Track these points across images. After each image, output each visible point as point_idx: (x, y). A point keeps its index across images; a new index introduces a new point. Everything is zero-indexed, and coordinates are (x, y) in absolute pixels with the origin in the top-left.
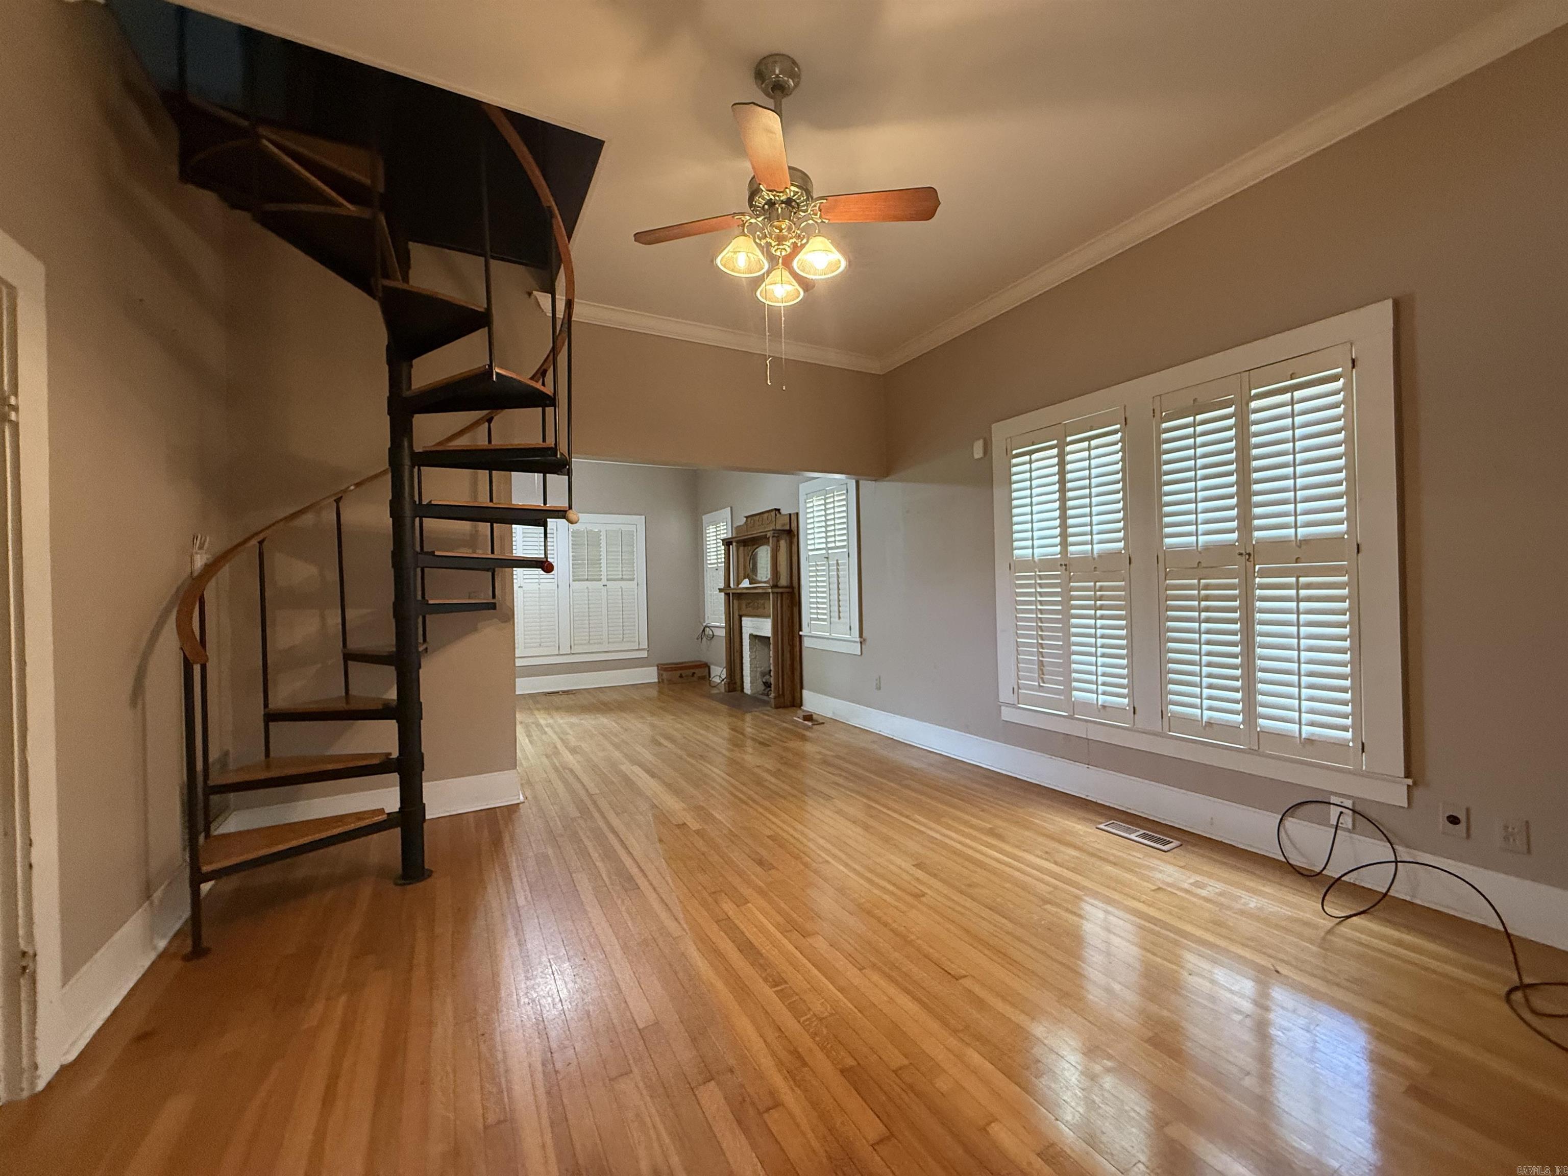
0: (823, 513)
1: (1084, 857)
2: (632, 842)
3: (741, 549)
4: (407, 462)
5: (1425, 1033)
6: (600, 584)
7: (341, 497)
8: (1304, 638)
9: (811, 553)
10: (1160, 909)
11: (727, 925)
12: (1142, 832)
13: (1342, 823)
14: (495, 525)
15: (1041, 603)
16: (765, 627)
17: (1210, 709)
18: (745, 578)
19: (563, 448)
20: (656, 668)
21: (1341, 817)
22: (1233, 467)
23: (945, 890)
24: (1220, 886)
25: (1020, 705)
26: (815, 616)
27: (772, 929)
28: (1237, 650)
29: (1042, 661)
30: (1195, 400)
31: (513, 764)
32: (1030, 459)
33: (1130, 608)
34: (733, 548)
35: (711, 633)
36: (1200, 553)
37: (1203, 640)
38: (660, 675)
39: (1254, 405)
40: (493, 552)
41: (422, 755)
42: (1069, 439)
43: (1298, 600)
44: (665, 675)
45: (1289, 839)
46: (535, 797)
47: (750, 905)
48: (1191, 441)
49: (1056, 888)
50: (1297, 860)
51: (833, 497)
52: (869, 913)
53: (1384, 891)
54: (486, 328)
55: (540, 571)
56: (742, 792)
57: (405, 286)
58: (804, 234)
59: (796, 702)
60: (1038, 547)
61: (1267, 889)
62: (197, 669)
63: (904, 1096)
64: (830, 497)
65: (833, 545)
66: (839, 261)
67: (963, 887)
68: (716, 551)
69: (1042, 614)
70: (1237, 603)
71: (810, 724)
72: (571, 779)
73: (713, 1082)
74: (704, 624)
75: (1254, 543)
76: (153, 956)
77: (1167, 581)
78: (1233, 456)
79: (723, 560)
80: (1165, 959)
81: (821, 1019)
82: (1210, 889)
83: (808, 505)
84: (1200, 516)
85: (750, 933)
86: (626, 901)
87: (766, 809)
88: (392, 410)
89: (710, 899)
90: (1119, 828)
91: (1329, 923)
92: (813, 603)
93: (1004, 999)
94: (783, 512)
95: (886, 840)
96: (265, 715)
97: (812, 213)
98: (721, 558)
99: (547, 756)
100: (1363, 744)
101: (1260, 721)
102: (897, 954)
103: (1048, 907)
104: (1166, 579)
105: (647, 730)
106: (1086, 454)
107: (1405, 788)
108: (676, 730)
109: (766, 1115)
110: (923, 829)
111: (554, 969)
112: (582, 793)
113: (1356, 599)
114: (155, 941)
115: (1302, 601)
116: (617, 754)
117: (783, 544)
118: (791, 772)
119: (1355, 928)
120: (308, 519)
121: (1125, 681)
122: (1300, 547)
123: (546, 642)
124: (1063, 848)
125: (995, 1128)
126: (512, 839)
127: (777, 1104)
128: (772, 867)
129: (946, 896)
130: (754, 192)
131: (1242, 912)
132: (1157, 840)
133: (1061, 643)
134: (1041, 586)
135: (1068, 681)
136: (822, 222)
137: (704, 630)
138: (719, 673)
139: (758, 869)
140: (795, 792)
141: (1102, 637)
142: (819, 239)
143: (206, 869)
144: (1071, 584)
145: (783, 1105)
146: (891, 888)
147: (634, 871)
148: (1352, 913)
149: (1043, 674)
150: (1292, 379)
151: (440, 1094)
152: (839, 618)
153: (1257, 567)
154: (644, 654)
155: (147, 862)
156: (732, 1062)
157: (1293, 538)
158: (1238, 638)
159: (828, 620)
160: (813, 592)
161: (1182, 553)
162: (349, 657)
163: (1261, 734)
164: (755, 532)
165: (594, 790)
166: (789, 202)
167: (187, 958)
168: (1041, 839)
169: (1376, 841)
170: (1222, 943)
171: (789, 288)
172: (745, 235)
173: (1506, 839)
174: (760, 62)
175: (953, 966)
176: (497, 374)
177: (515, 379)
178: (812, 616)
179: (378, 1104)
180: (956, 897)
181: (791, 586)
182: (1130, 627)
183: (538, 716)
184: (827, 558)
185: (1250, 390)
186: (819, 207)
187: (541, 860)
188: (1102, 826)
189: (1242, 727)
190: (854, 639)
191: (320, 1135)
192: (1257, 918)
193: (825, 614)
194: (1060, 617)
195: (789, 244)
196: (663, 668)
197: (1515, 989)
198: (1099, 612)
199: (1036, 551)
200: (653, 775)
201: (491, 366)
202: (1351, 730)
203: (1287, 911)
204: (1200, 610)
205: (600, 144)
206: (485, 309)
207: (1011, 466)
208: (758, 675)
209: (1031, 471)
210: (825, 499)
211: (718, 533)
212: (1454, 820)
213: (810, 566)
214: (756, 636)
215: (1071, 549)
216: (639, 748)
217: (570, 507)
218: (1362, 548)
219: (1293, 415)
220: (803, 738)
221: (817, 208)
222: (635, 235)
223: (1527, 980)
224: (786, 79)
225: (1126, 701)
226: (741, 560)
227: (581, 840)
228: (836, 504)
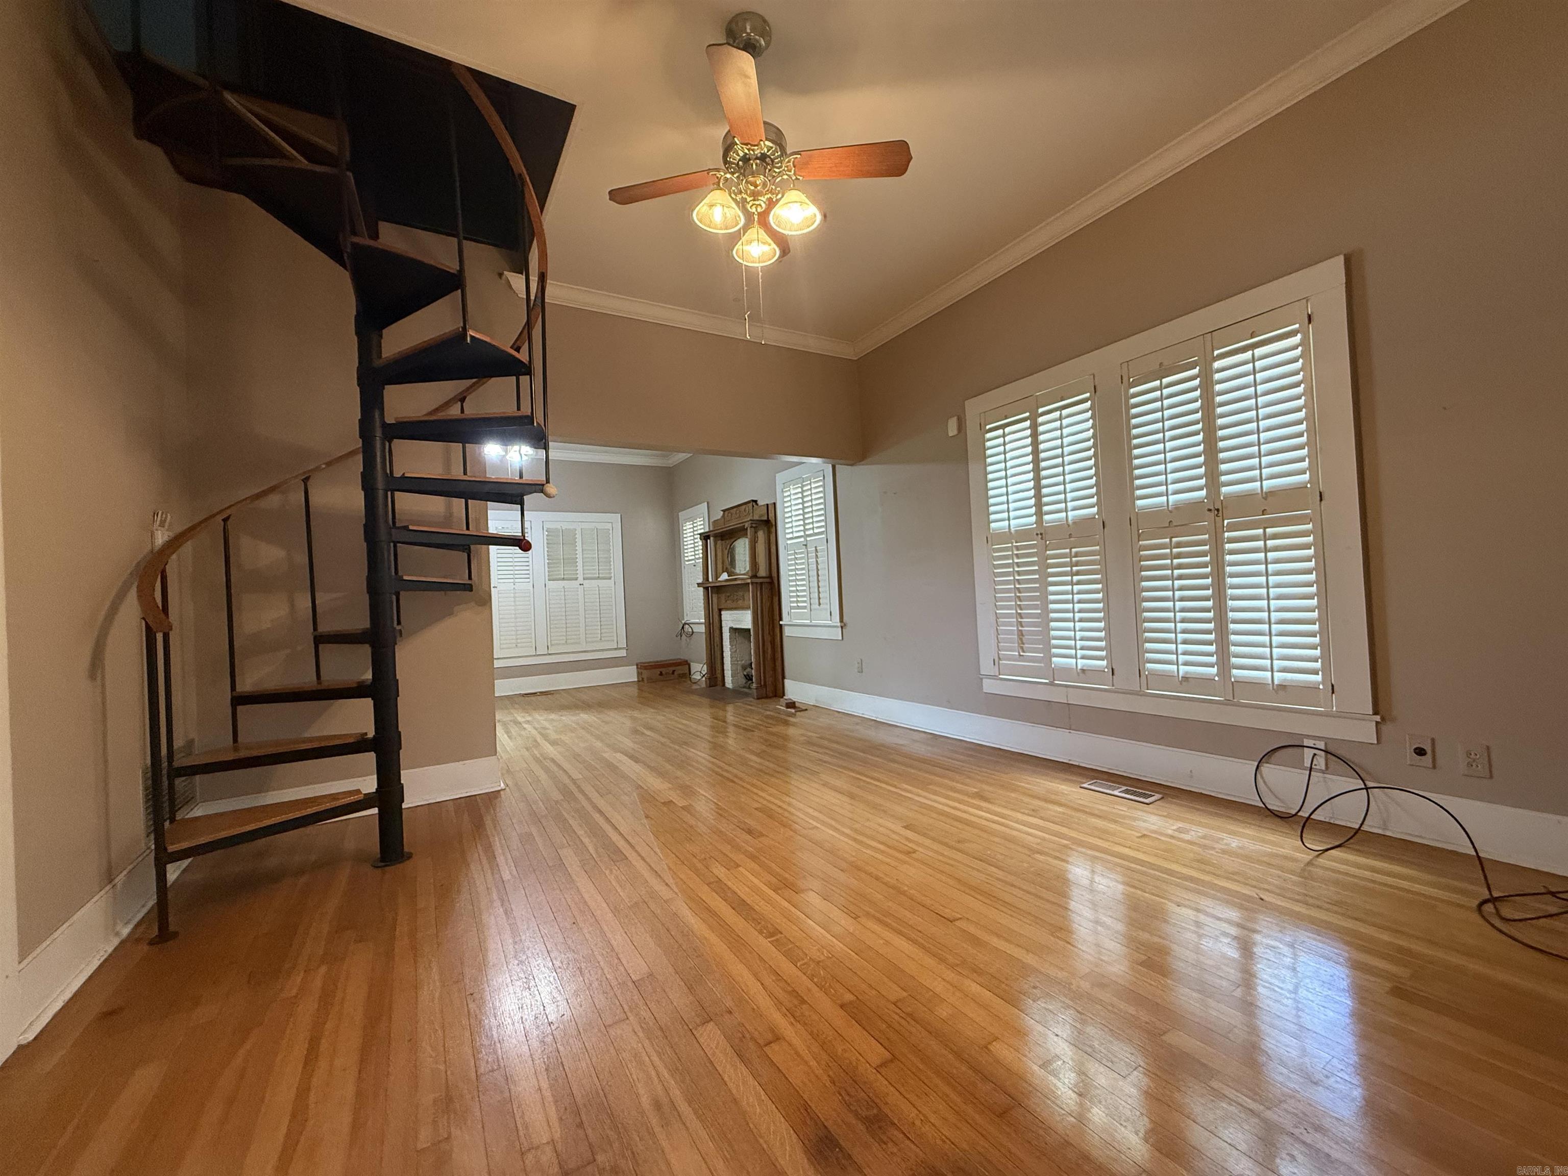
0: (800, 501)
1: (1069, 812)
2: (616, 818)
3: (719, 542)
4: (379, 433)
5: (1403, 942)
6: (577, 582)
7: (310, 476)
8: (1272, 587)
9: (789, 542)
10: (1144, 852)
11: (719, 887)
12: (1124, 788)
13: (1315, 765)
14: (469, 501)
15: (1019, 573)
16: (744, 619)
17: (1186, 664)
18: (723, 572)
19: (539, 418)
20: (635, 667)
21: (1315, 760)
22: (1200, 426)
23: (936, 846)
24: (1202, 831)
25: (1001, 676)
26: (795, 605)
27: (765, 888)
28: (1210, 604)
29: (1021, 630)
30: (1161, 364)
31: (492, 751)
32: (1004, 432)
33: (1105, 572)
34: (711, 542)
35: (690, 630)
36: (1171, 512)
37: (1176, 597)
38: (639, 674)
39: (1217, 365)
40: (468, 528)
41: (399, 734)
42: (1041, 410)
43: (1266, 550)
44: (646, 674)
45: (1265, 782)
46: (516, 785)
47: (740, 869)
48: (1158, 404)
49: (1044, 839)
50: (1274, 805)
51: (810, 484)
52: (859, 869)
53: (1357, 826)
54: (460, 291)
55: (517, 550)
56: (727, 771)
57: (372, 243)
58: (778, 189)
59: (778, 692)
60: (1014, 519)
61: (1247, 831)
62: (160, 637)
63: (903, 1022)
64: (807, 485)
65: (811, 532)
66: (815, 216)
67: (953, 843)
68: (694, 548)
69: (1019, 584)
70: (1208, 559)
71: (793, 711)
72: (554, 768)
73: (712, 1023)
74: (683, 622)
75: (1222, 498)
76: (116, 942)
77: (1140, 542)
78: (1198, 415)
79: (701, 555)
80: (1153, 894)
81: (818, 962)
82: (1193, 833)
83: (786, 494)
84: (1169, 476)
85: (743, 892)
86: (614, 871)
87: (753, 785)
88: (361, 382)
89: (699, 865)
90: (1101, 785)
91: (1306, 857)
92: (793, 591)
93: (999, 936)
94: (760, 503)
95: (875, 807)
96: (232, 699)
97: (786, 169)
98: (698, 554)
99: (527, 749)
100: (1333, 686)
101: (1234, 672)
102: (890, 904)
103: (1038, 856)
104: (1139, 541)
105: (628, 723)
106: (1058, 424)
107: (1374, 723)
108: (658, 721)
109: (766, 1049)
110: (909, 795)
111: (543, 934)
112: (567, 781)
113: (1321, 546)
114: (118, 928)
115: (1270, 551)
116: (598, 744)
117: (761, 535)
118: (778, 753)
119: (1334, 860)
120: (274, 500)
121: (1103, 644)
122: (1265, 499)
123: (521, 643)
124: (1050, 806)
125: (996, 1047)
126: (495, 821)
127: (777, 1038)
128: (762, 835)
129: (936, 852)
130: (728, 148)
131: (1224, 852)
132: (1140, 795)
133: (1039, 611)
134: (1018, 556)
135: (1048, 647)
136: (797, 179)
137: (683, 628)
138: (699, 670)
139: (748, 837)
140: (780, 769)
141: (1080, 602)
142: (794, 192)
143: (171, 848)
144: (1048, 552)
145: (784, 1038)
146: (882, 847)
147: (621, 844)
148: (1329, 847)
149: (1023, 644)
150: (1252, 337)
151: (429, 1049)
152: (820, 604)
153: (1226, 522)
154: (623, 653)
155: (108, 847)
156: (729, 1003)
157: (1259, 491)
158: (1210, 592)
159: (809, 608)
160: (792, 581)
161: (1154, 514)
162: (320, 640)
163: (1235, 683)
164: (733, 524)
165: (576, 775)
166: (763, 157)
167: (151, 943)
168: (1026, 799)
169: (1349, 779)
170: (1207, 878)
171: (766, 248)
172: (721, 189)
173: (1470, 765)
174: (730, 22)
175: (947, 910)
176: (472, 337)
177: (490, 344)
178: (792, 605)
179: (363, 1061)
180: (947, 852)
181: (770, 577)
182: (1106, 590)
183: (516, 715)
184: (806, 545)
185: (1213, 352)
186: (794, 162)
187: (526, 839)
188: (1085, 785)
189: (1217, 678)
190: (835, 624)
191: (303, 1092)
192: (1237, 855)
193: (805, 602)
194: (1038, 585)
195: (764, 200)
196: (642, 667)
197: (1485, 902)
198: (1075, 578)
199: (1012, 522)
200: (637, 761)
201: (464, 328)
202: (1320, 673)
203: (1268, 848)
204: (1173, 568)
205: (573, 108)
206: (458, 271)
207: (985, 441)
208: (739, 668)
209: (1004, 444)
210: (802, 488)
211: (695, 529)
212: (1420, 752)
213: (789, 555)
214: (736, 629)
215: (1046, 517)
216: (620, 738)
217: (548, 481)
218: (1325, 496)
219: (1254, 372)
220: (786, 723)
221: (791, 164)
222: (610, 193)
223: (1496, 894)
224: (757, 37)
225: (1104, 663)
226: (719, 554)
227: (565, 819)
228: (814, 491)
